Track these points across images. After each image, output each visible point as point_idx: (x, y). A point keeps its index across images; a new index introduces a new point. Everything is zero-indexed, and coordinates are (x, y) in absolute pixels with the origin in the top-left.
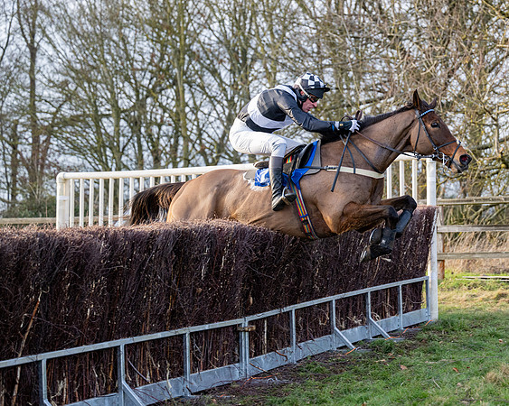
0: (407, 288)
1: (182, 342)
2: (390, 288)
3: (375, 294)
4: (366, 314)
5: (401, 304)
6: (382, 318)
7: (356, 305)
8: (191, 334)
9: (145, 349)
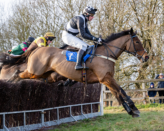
0: (94, 105)
1: (23, 115)
2: (88, 105)
3: (83, 106)
4: (81, 112)
5: (92, 110)
6: (86, 114)
7: (78, 109)
8: (26, 113)
9: (11, 116)
